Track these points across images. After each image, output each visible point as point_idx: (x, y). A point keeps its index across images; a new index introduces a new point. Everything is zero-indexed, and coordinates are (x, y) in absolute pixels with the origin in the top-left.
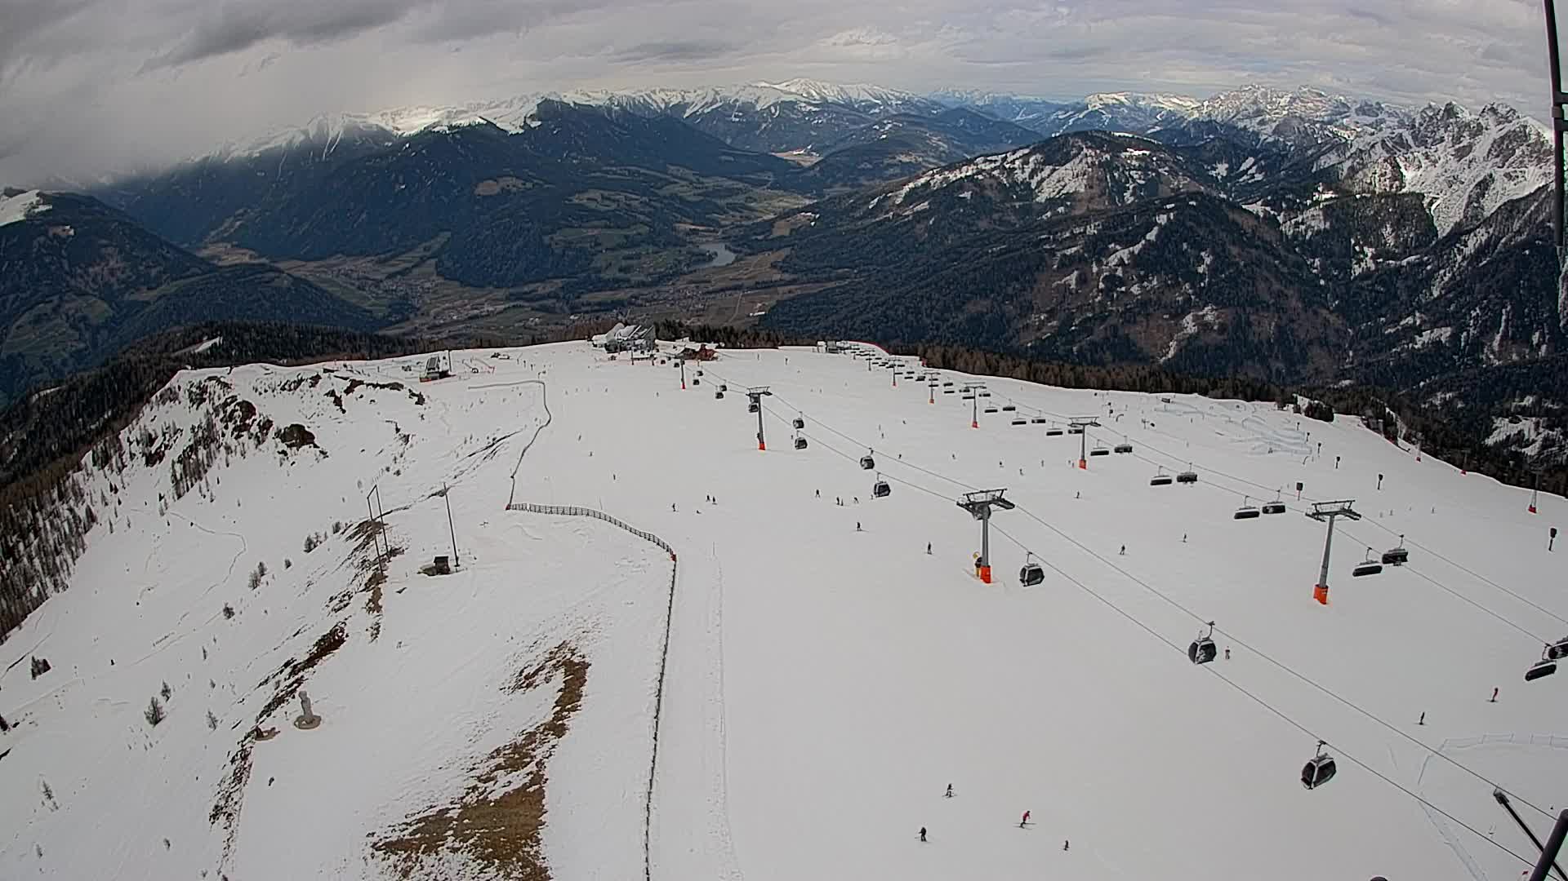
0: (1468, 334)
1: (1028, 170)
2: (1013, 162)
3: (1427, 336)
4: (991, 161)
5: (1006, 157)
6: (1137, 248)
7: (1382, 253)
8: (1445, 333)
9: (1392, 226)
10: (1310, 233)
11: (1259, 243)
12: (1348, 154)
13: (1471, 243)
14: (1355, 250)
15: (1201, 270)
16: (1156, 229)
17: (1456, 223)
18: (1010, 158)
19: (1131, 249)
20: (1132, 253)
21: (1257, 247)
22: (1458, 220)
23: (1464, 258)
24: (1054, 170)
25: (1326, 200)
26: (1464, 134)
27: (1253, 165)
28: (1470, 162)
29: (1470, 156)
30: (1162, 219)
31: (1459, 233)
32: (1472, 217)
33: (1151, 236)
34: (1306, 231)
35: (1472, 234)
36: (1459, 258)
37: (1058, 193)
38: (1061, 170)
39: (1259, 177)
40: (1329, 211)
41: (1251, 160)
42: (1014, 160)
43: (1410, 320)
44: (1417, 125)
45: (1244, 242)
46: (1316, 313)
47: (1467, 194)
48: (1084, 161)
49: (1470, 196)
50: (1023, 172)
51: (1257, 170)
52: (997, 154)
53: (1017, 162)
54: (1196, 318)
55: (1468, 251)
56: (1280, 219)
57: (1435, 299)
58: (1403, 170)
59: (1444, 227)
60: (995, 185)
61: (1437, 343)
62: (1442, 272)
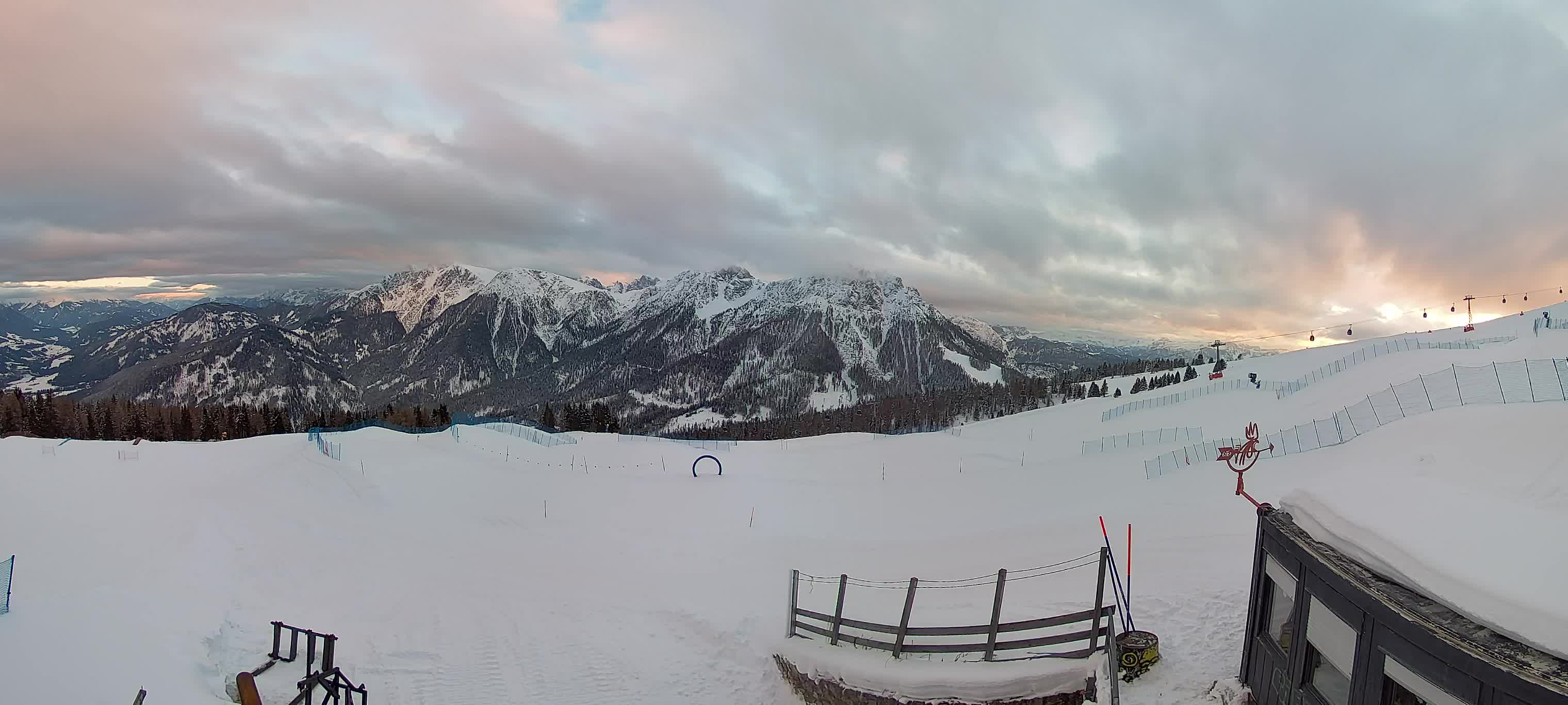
0: (438, 381)
1: (176, 325)
2: (169, 322)
3: (411, 386)
4: (158, 323)
5: (166, 320)
6: (232, 357)
7: (373, 347)
8: (422, 383)
9: (378, 331)
10: (330, 341)
11: (301, 348)
12: (346, 301)
13: (430, 332)
14: (357, 347)
15: (269, 366)
16: (242, 345)
17: (416, 325)
18: (168, 321)
19: (229, 358)
20: (229, 360)
21: (300, 351)
22: (417, 322)
23: (427, 340)
24: (189, 326)
25: (338, 322)
26: (419, 277)
27: (294, 314)
28: (423, 291)
29: (423, 288)
30: (246, 340)
31: (420, 328)
32: (426, 320)
33: (239, 350)
34: (328, 340)
35: (430, 327)
36: (424, 341)
37: (192, 336)
38: (193, 325)
39: (297, 320)
40: (339, 326)
41: (292, 312)
42: (170, 321)
43: (397, 380)
44: (387, 280)
45: (293, 349)
46: (339, 383)
47: (422, 308)
48: (205, 319)
49: (424, 309)
50: (174, 327)
51: (295, 316)
52: (161, 320)
53: (171, 323)
54: (268, 393)
55: (428, 337)
56: (312, 335)
57: (411, 366)
58: (382, 301)
59: (409, 327)
60: (160, 335)
61: (419, 389)
62: (414, 350)
